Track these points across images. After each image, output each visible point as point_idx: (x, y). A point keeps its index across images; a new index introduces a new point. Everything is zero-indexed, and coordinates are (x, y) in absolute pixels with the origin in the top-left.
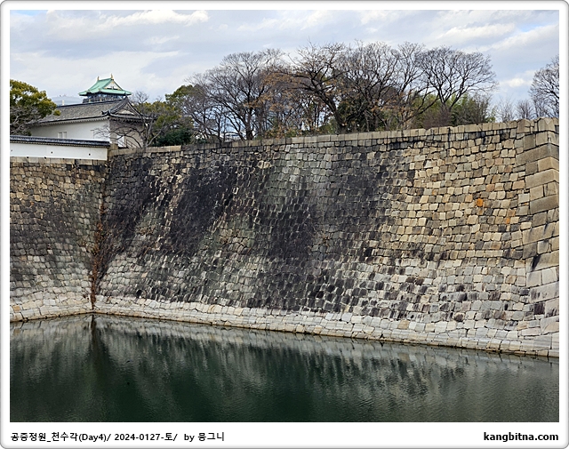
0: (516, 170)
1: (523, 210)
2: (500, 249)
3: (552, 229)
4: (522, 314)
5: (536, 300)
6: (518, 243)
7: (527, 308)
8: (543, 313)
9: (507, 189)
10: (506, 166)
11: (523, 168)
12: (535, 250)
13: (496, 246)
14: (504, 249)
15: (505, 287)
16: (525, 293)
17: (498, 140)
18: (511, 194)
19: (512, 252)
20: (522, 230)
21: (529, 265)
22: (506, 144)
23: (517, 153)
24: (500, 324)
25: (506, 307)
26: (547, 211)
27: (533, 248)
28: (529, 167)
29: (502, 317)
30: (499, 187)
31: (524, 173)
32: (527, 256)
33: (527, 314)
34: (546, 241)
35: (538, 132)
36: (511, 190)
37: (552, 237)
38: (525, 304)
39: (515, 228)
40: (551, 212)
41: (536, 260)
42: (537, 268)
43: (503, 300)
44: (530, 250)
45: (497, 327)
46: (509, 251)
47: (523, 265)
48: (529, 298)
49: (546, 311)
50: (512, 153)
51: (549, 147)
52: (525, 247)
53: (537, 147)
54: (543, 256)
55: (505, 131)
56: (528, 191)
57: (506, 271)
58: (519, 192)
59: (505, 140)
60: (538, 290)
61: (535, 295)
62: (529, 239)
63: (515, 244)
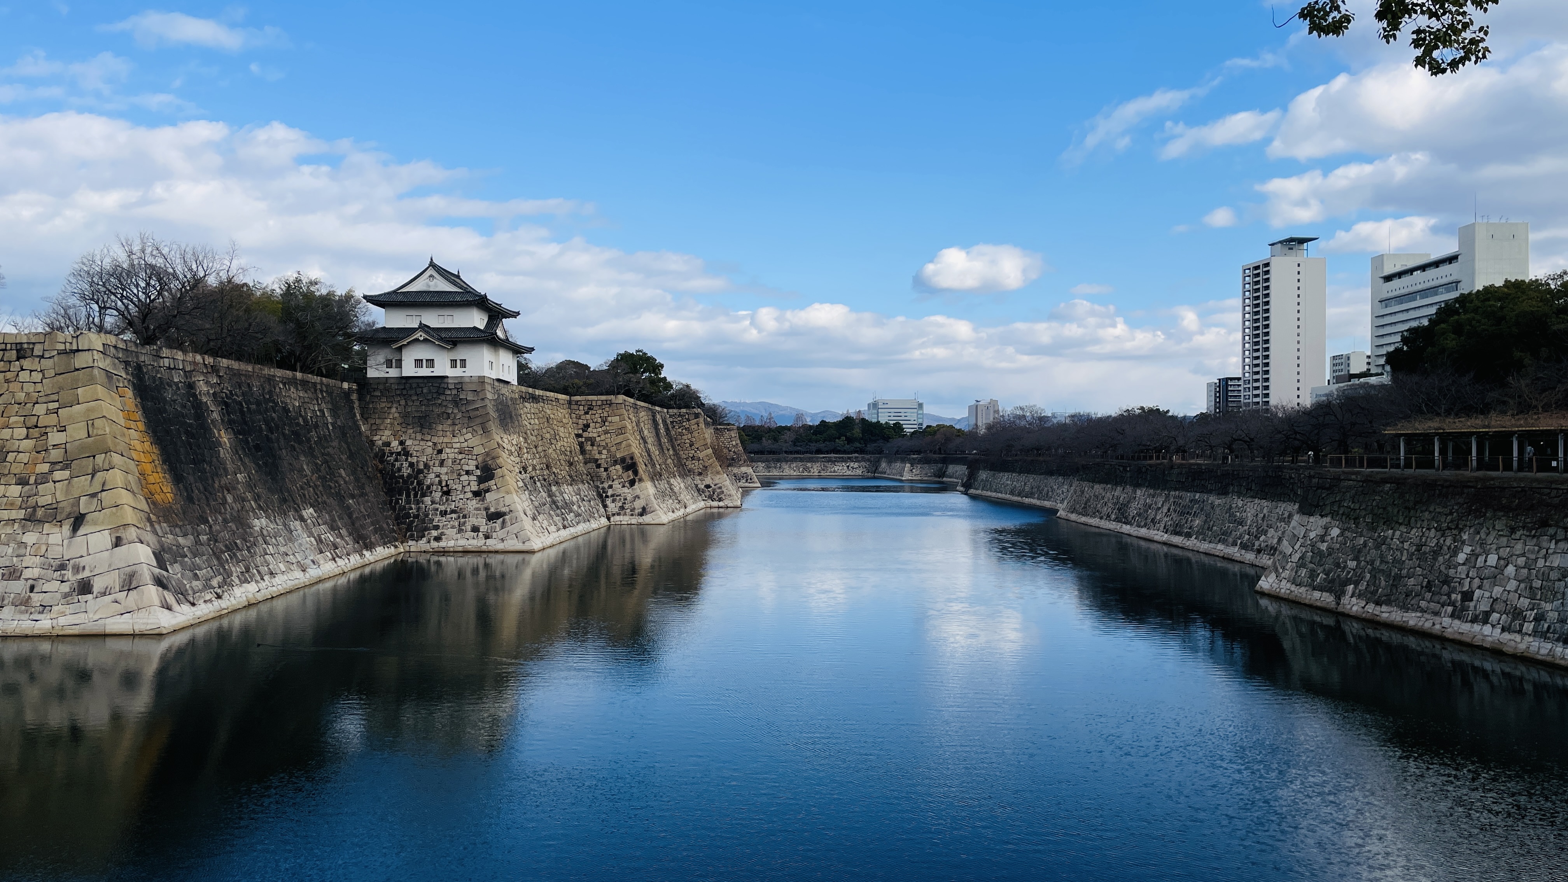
0: (44, 399)
1: (56, 455)
2: (20, 508)
3: (101, 480)
4: (58, 595)
5: (80, 576)
6: (48, 500)
7: (66, 588)
8: (90, 592)
9: (29, 424)
10: (28, 394)
11: (55, 397)
12: (75, 508)
13: (12, 504)
14: (26, 509)
15: (28, 561)
16: (62, 567)
17: (14, 357)
18: (35, 432)
19: (40, 513)
20: (55, 482)
21: (66, 528)
22: (26, 363)
23: (44, 377)
24: (21, 612)
25: (32, 589)
26: (94, 457)
27: (73, 505)
28: (65, 396)
29: (26, 602)
30: (16, 422)
31: (56, 405)
32: (64, 516)
33: (66, 596)
34: (93, 495)
35: (78, 350)
36: (36, 427)
37: (103, 491)
38: (62, 582)
39: (43, 479)
40: (100, 458)
41: (78, 521)
42: (82, 531)
43: (26, 580)
44: (68, 510)
45: (18, 616)
46: (35, 511)
47: (57, 529)
48: (69, 574)
49: (96, 590)
50: (37, 377)
51: (96, 371)
52: (60, 505)
53: (78, 370)
54: (88, 517)
55: (25, 346)
56: (63, 429)
57: (30, 538)
58: (48, 430)
59: (25, 358)
60: (82, 562)
61: (77, 569)
62: (67, 492)
63: (42, 501)
